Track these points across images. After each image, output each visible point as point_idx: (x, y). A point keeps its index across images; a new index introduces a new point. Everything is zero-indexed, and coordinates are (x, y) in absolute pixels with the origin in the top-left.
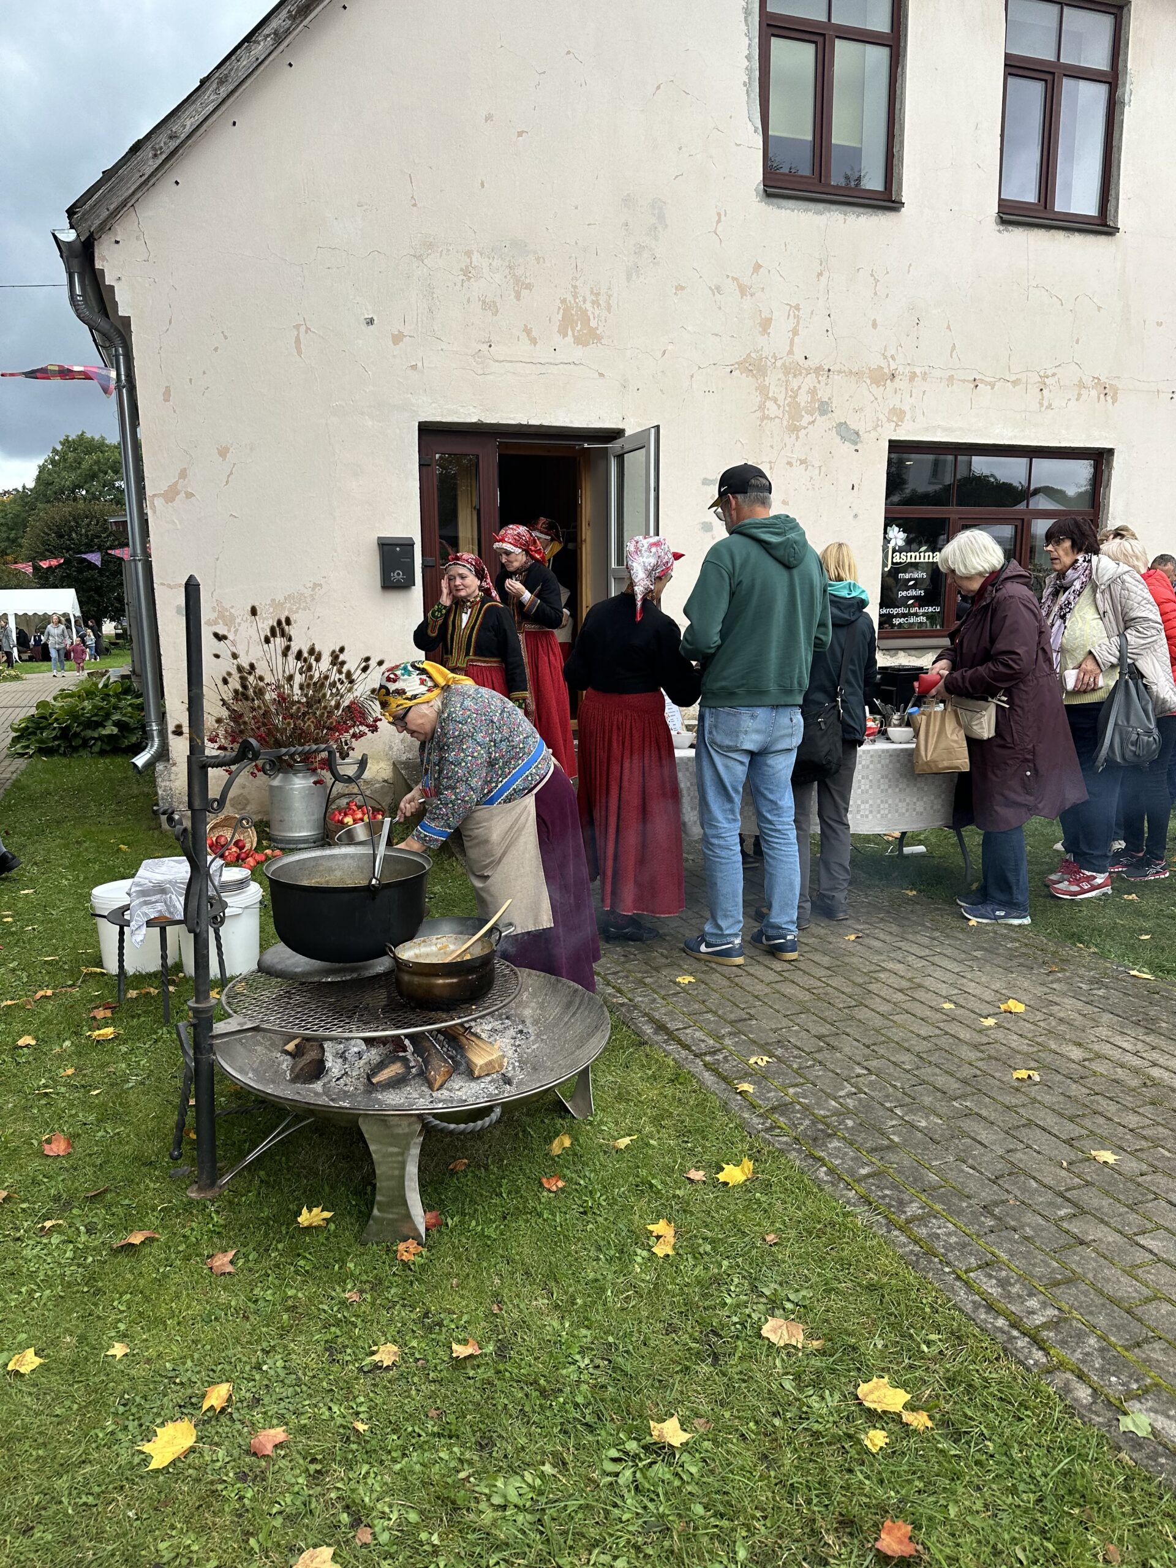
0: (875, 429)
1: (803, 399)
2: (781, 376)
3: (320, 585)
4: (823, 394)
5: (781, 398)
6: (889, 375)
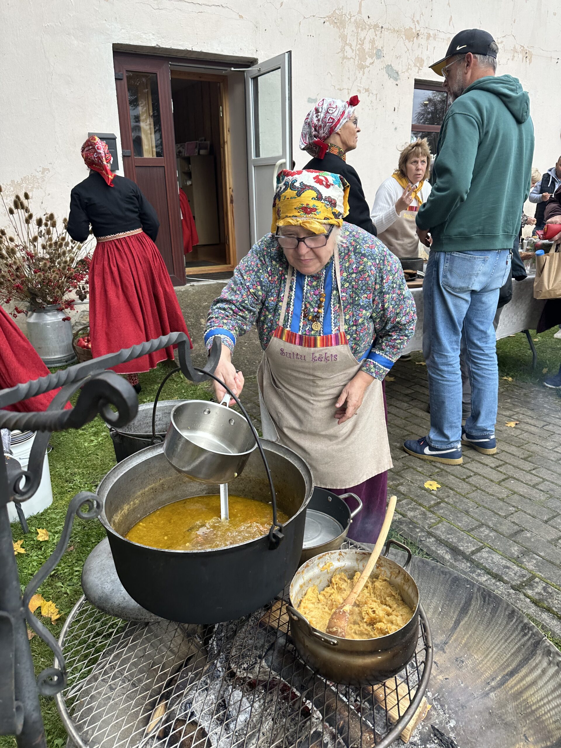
0: (407, 70)
1: (367, 46)
2: (354, 29)
4: (379, 44)
5: (354, 44)
6: (416, 34)
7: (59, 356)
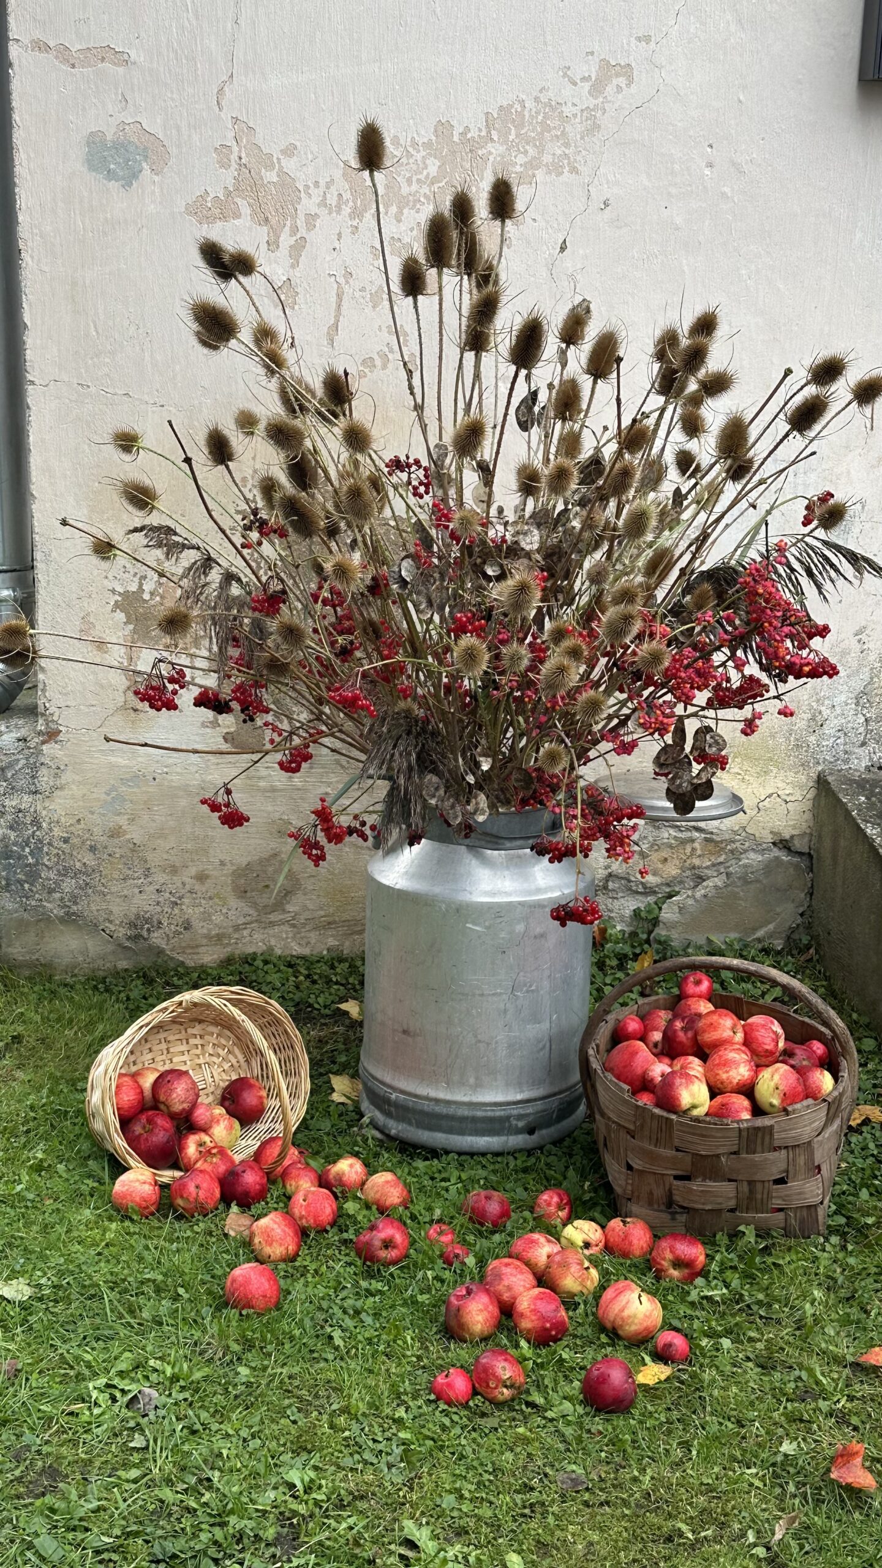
3: (627, 70)
7: (500, 1098)
